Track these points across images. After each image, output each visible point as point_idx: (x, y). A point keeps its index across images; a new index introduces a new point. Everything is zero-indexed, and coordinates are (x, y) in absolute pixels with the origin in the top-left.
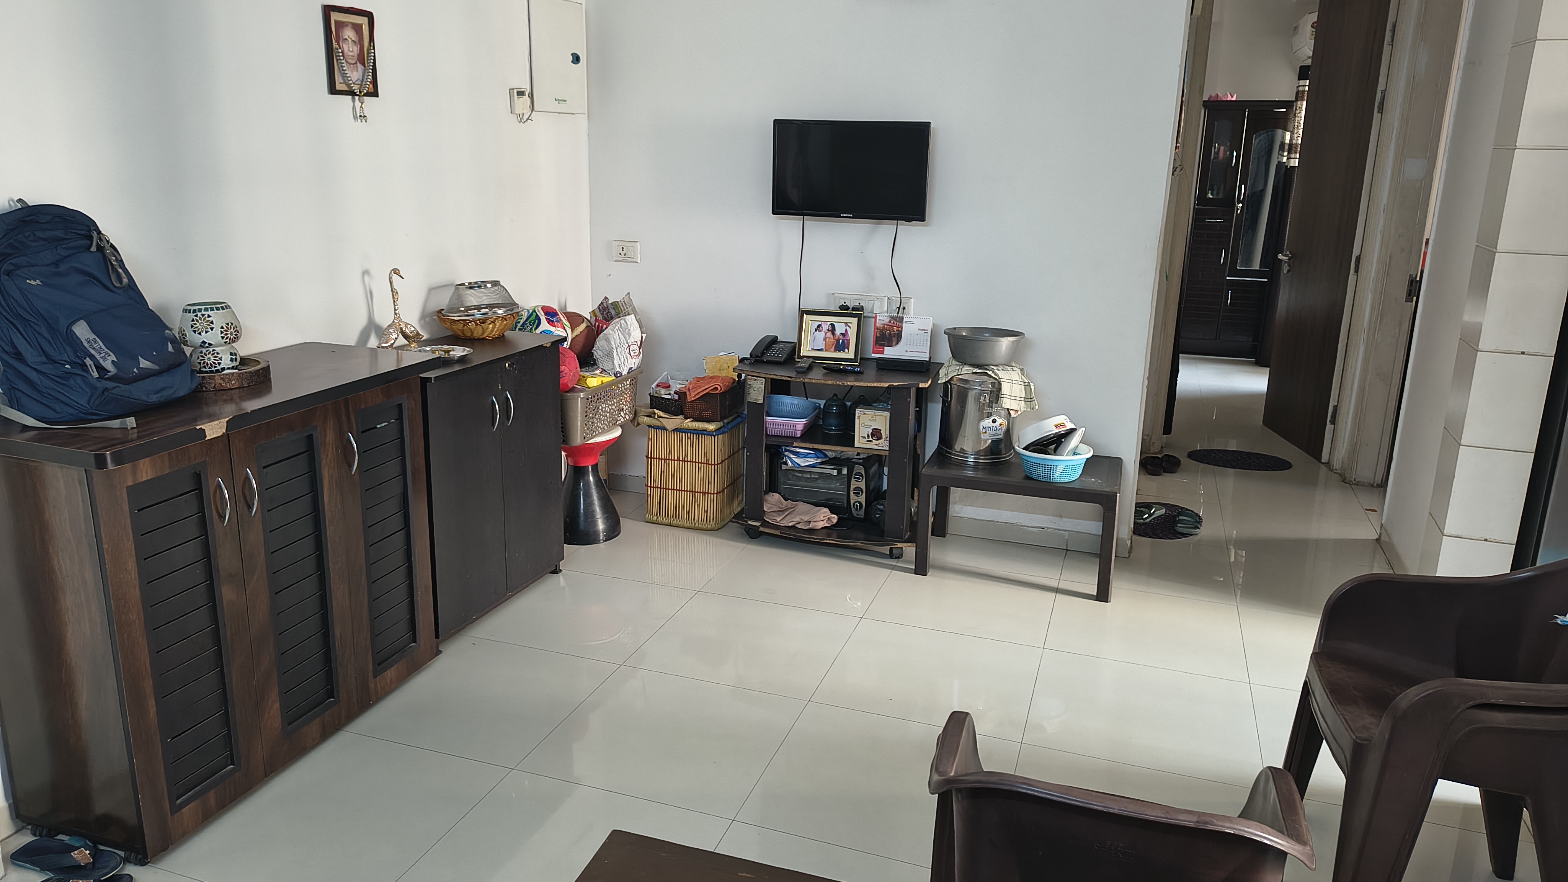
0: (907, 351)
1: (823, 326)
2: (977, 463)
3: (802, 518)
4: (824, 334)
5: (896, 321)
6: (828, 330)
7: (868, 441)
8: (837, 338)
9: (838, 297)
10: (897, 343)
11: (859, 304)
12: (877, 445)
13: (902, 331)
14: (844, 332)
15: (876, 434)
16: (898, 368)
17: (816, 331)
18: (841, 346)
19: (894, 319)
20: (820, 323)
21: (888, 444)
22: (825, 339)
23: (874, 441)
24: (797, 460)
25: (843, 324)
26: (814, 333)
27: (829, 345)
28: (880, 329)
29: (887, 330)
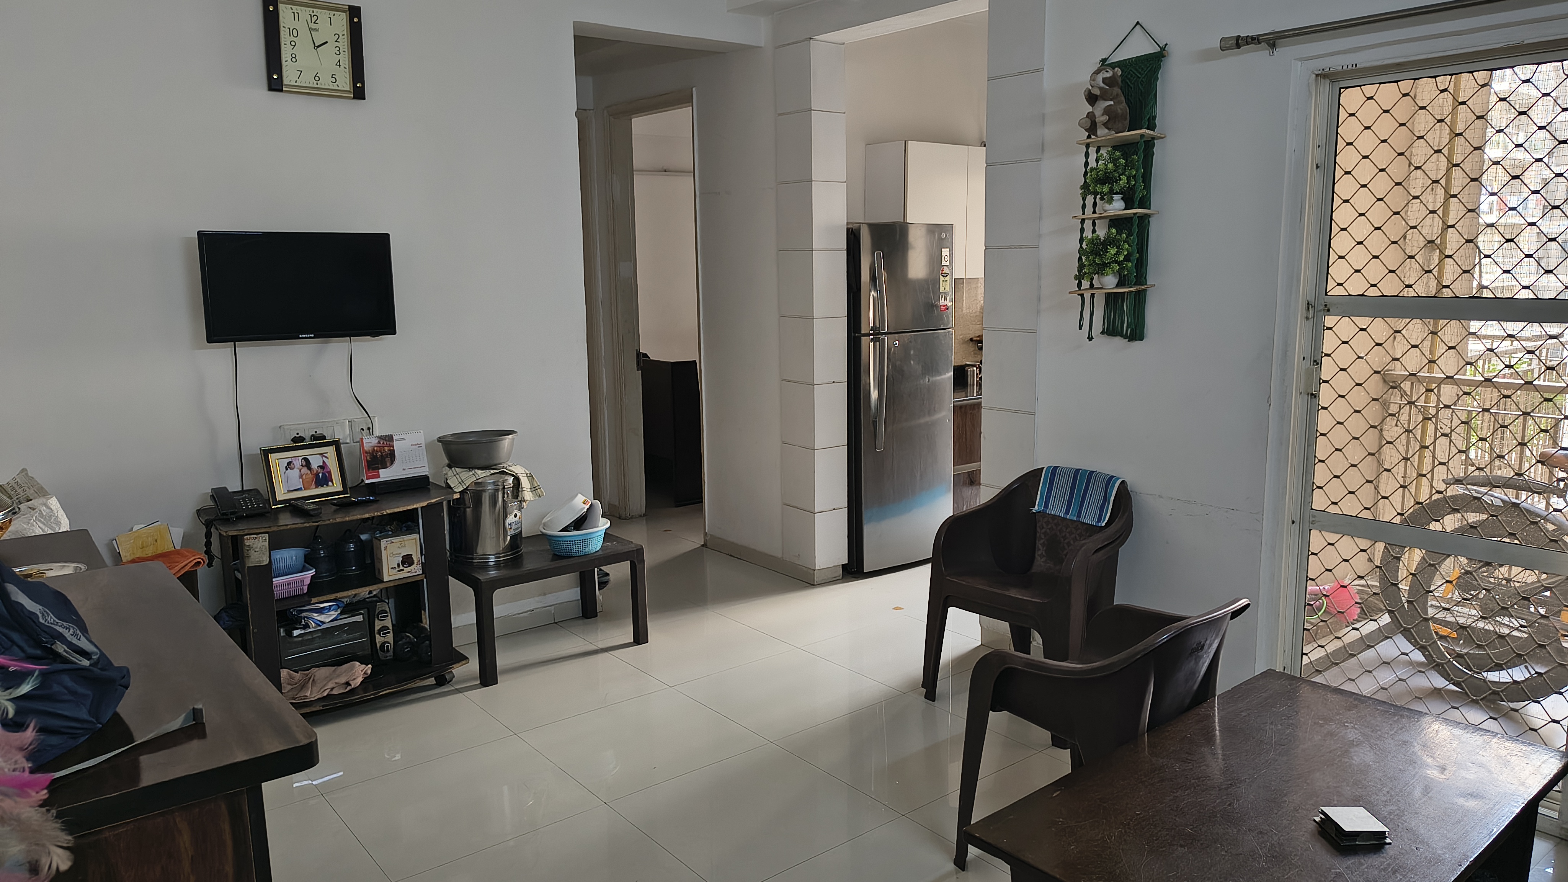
0: (404, 469)
1: (294, 462)
2: (498, 563)
3: (336, 681)
4: (299, 471)
5: (386, 441)
6: (302, 465)
7: (399, 571)
8: (315, 472)
9: (288, 429)
10: (392, 463)
11: (316, 432)
12: (409, 572)
13: (394, 450)
14: (322, 464)
15: (407, 560)
16: (402, 488)
17: (287, 469)
18: (323, 479)
19: (383, 439)
20: (290, 460)
21: (421, 568)
22: (301, 476)
23: (405, 569)
24: (321, 618)
25: (318, 455)
26: (285, 473)
27: (308, 482)
28: (370, 453)
29: (377, 451)
